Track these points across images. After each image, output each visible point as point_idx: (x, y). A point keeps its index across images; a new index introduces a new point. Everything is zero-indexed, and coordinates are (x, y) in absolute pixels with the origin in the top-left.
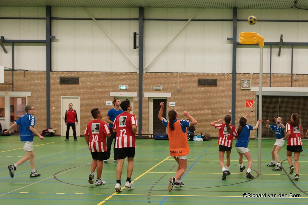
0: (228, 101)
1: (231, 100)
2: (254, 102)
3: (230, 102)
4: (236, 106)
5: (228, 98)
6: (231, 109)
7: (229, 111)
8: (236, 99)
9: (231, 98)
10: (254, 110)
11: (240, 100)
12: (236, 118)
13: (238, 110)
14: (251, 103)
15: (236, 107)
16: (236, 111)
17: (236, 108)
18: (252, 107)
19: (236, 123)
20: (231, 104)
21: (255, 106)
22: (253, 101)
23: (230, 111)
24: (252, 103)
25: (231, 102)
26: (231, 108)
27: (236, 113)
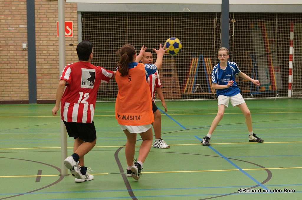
0: (19, 25)
1: (26, 21)
2: (74, 26)
3: (24, 26)
4: (36, 34)
5: (20, 18)
6: (26, 42)
7: (22, 46)
8: (36, 19)
9: (26, 18)
10: (75, 42)
11: (44, 21)
12: (37, 60)
13: (41, 42)
14: (68, 27)
15: (36, 36)
16: (37, 44)
17: (36, 39)
18: (71, 35)
19: (37, 70)
20: (26, 31)
21: (76, 34)
22: (73, 24)
23: (25, 45)
24: (71, 28)
25: (26, 26)
26: (26, 39)
27: (36, 49)
